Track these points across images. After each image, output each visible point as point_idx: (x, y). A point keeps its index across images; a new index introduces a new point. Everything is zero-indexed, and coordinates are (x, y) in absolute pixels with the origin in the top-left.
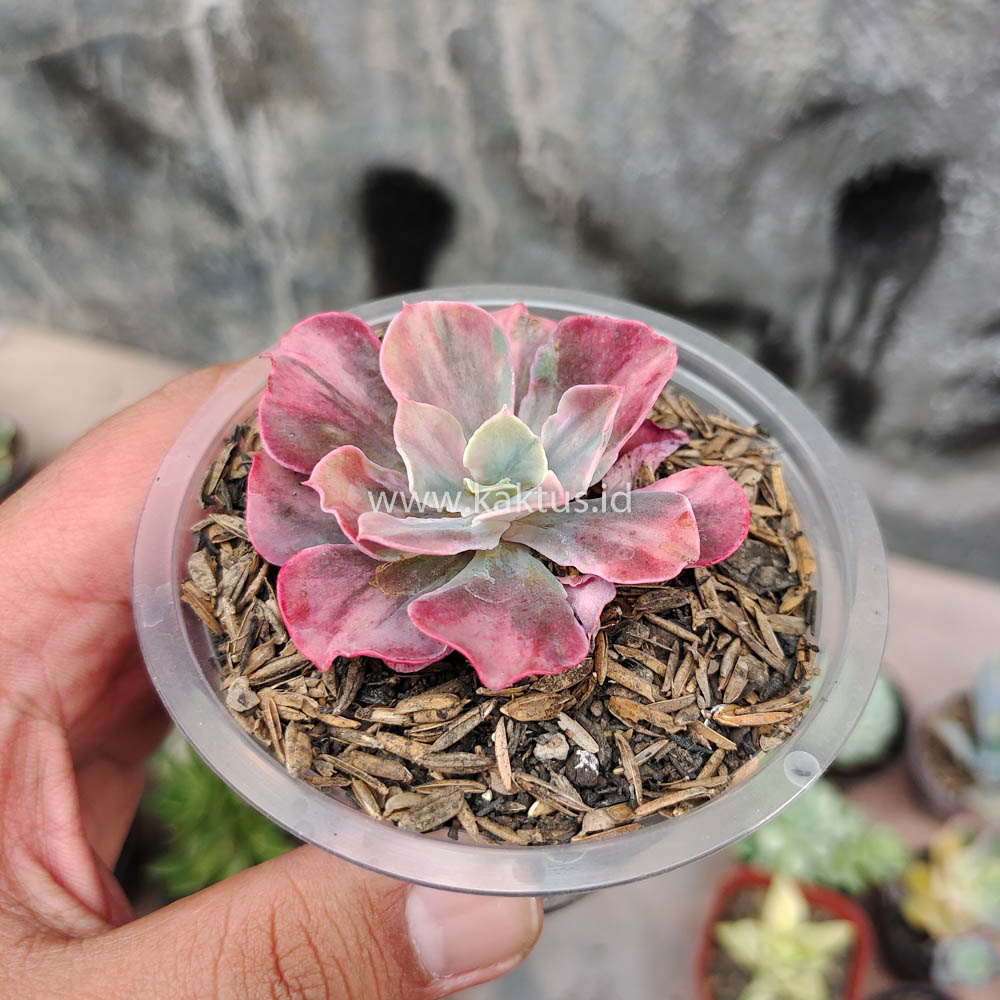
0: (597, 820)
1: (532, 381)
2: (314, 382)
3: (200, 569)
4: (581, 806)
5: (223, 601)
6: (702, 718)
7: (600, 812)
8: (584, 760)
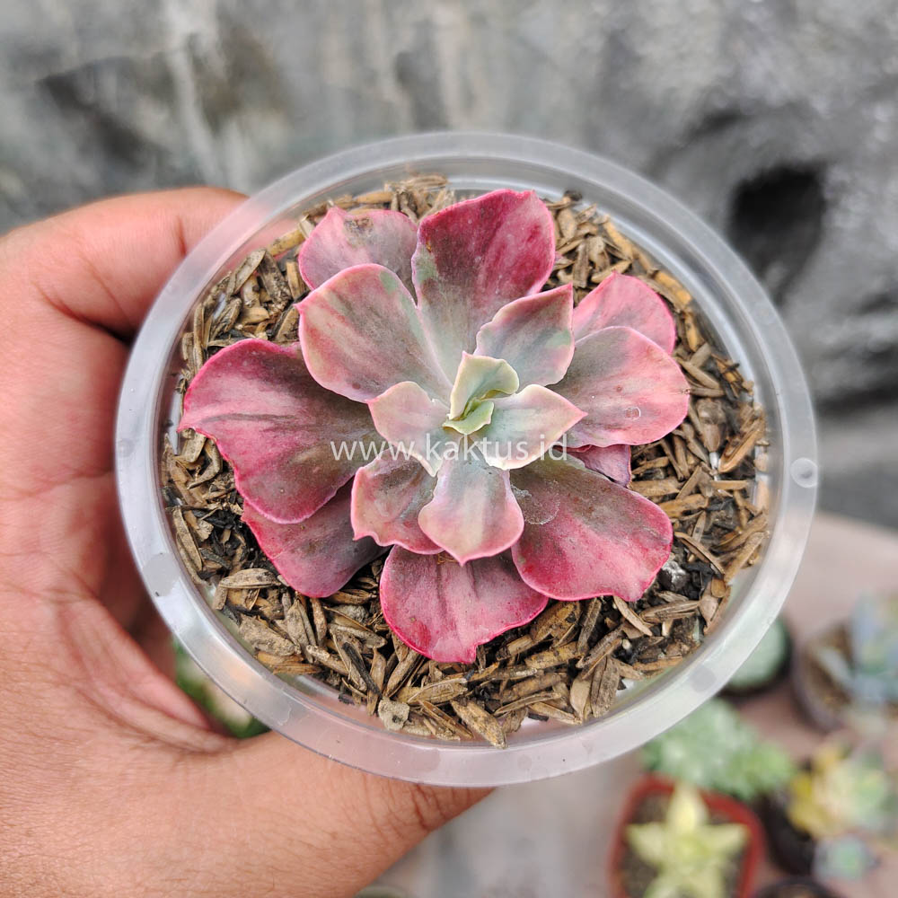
0: (709, 606)
1: (418, 289)
2: (253, 424)
3: (264, 639)
4: (693, 605)
5: (310, 651)
6: (713, 477)
7: (706, 598)
8: (674, 572)
